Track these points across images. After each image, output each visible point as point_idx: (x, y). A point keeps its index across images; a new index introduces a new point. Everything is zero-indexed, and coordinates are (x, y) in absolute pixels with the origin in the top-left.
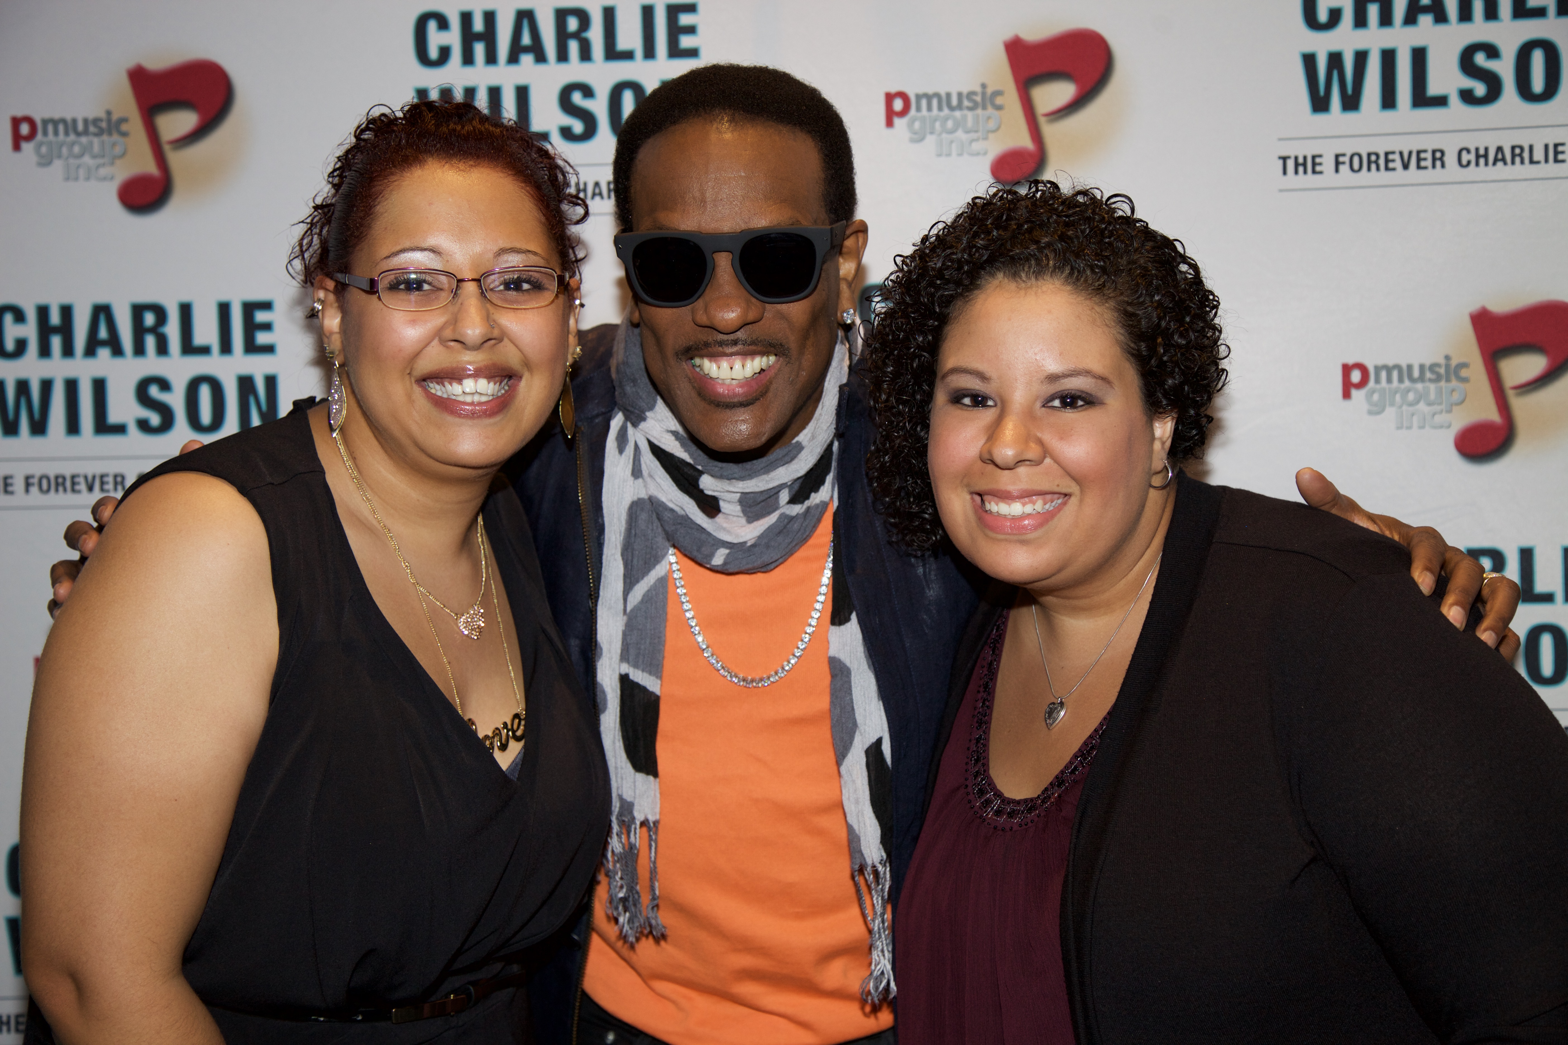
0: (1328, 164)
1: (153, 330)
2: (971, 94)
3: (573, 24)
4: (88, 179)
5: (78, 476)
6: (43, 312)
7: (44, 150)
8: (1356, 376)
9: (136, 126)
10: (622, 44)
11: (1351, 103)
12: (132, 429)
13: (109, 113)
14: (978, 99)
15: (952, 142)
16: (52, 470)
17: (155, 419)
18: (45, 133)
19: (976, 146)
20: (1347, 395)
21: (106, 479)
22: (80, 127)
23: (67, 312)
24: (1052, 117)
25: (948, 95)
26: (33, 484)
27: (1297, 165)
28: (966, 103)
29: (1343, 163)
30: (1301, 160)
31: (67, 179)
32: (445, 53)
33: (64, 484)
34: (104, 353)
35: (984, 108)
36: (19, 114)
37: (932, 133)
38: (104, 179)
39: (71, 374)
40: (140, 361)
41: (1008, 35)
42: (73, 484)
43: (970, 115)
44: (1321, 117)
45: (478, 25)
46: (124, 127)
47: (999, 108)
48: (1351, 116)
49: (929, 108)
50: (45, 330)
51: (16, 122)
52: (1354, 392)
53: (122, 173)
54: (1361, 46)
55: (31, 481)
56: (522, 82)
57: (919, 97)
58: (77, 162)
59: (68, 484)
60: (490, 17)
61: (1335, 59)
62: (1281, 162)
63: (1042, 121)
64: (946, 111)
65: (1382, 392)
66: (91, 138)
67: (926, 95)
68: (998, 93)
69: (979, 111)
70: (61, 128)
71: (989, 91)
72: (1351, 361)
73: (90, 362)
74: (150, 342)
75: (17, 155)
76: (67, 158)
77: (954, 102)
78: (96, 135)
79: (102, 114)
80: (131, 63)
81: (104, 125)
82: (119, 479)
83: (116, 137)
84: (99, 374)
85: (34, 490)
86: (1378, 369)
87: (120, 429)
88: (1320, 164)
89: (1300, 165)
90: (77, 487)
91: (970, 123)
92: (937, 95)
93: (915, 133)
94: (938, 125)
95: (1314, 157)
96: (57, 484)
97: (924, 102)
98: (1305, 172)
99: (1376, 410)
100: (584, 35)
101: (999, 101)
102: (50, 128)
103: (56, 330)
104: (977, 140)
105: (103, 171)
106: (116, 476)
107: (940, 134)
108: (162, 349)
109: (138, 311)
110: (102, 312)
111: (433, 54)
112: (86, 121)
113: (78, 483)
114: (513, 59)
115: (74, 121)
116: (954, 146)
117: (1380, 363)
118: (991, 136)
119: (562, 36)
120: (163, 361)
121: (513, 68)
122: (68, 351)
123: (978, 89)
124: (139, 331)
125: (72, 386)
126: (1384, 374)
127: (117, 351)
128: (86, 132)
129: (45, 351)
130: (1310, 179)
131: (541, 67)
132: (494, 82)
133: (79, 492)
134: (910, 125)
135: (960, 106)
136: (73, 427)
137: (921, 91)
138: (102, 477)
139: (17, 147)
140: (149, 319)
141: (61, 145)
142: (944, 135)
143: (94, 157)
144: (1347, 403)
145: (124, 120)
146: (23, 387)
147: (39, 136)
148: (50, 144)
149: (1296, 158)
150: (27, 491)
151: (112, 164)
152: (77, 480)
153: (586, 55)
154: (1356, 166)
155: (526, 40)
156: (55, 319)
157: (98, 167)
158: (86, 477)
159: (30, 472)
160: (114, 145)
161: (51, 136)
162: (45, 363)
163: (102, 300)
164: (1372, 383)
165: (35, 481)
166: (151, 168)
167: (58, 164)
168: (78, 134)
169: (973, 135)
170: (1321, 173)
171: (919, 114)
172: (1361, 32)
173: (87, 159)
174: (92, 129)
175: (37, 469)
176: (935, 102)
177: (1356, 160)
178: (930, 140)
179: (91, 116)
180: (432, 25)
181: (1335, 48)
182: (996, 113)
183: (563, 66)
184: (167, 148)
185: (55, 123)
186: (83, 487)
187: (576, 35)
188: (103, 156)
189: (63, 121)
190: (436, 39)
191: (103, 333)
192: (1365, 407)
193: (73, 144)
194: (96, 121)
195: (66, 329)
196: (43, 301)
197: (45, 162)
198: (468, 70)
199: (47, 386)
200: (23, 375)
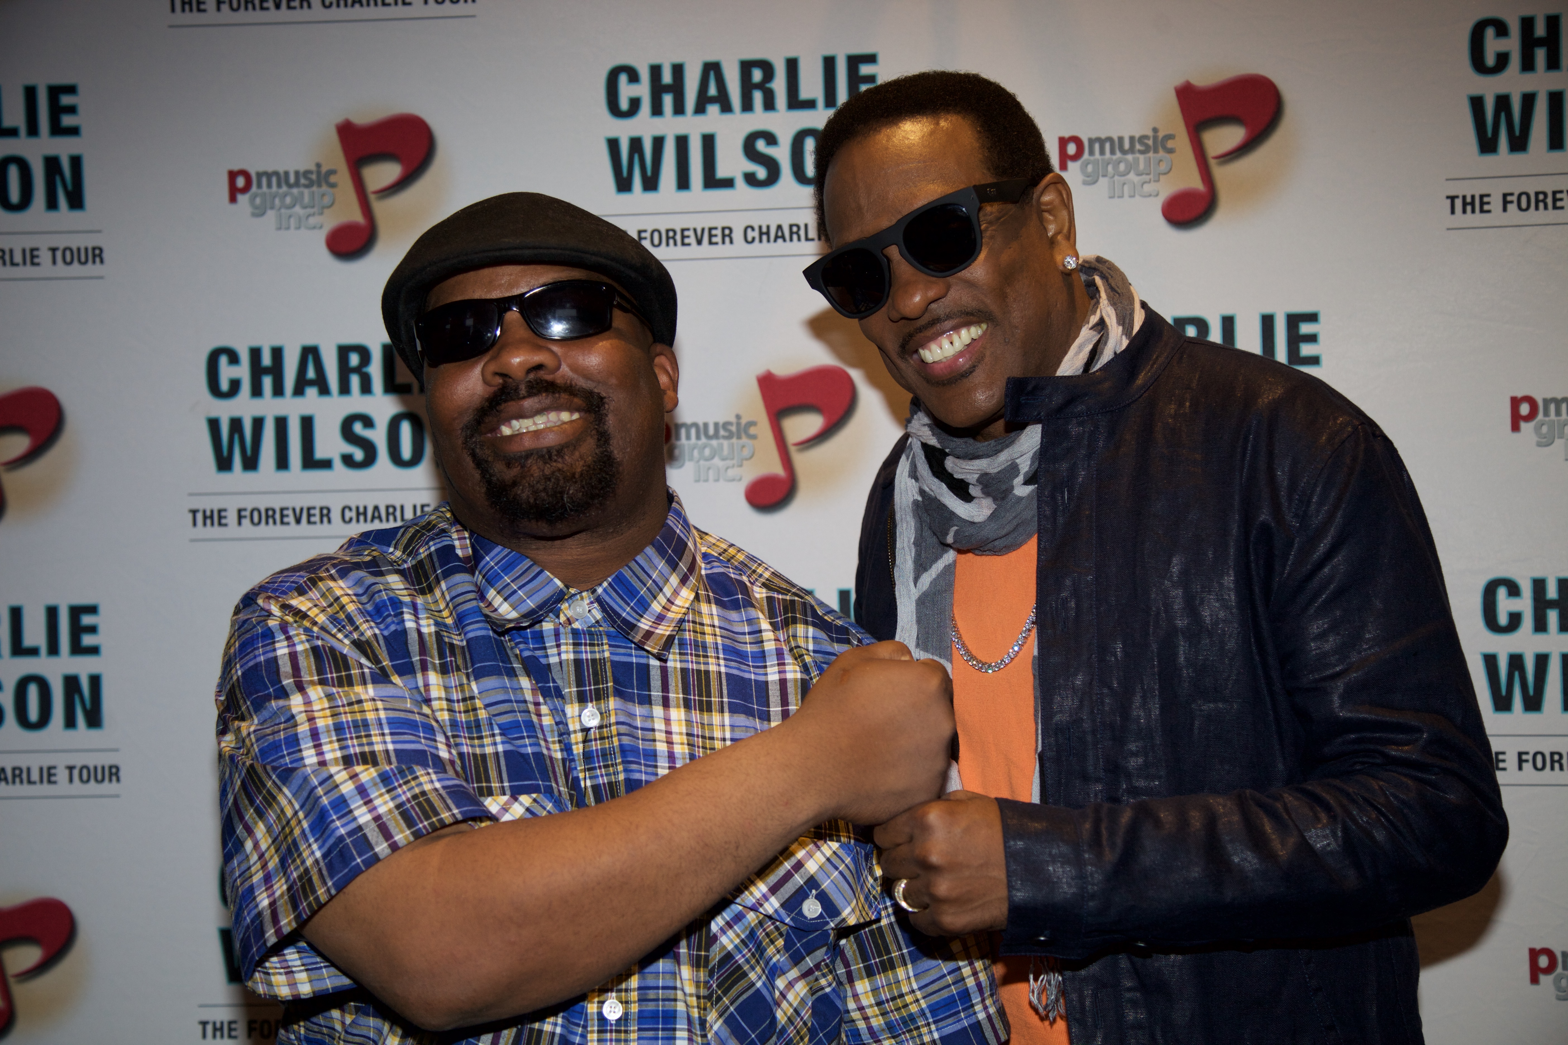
0: (1496, 203)
1: (358, 370)
2: (1142, 139)
3: (757, 75)
4: (298, 228)
5: (287, 509)
6: (255, 353)
7: (258, 201)
8: (1525, 409)
9: (343, 178)
10: (804, 94)
11: (1519, 144)
12: (338, 463)
13: (318, 165)
14: (1150, 142)
15: (1124, 184)
16: (263, 503)
17: (359, 455)
18: (259, 186)
19: (1147, 188)
20: (1515, 428)
21: (312, 512)
22: (292, 179)
23: (277, 353)
24: (1222, 159)
25: (1121, 139)
26: (245, 517)
27: (1465, 204)
28: (1138, 147)
29: (1511, 202)
30: (1469, 200)
31: (279, 229)
32: (635, 104)
33: (273, 517)
34: (312, 392)
35: (1156, 151)
36: (236, 168)
37: (1104, 176)
38: (314, 228)
39: (281, 413)
40: (345, 399)
41: (1179, 81)
42: (282, 516)
43: (1141, 157)
44: (1489, 158)
45: (667, 78)
46: (333, 179)
47: (1171, 151)
48: (1519, 157)
49: (1102, 152)
50: (257, 371)
51: (232, 176)
52: (1523, 425)
53: (330, 222)
54: (1529, 89)
55: (243, 513)
56: (708, 130)
57: (1091, 141)
58: (289, 212)
59: (278, 516)
60: (678, 70)
61: (1503, 102)
62: (1449, 201)
63: (1212, 163)
64: (1118, 155)
65: (1552, 424)
66: (302, 189)
67: (1099, 140)
68: (1170, 137)
69: (1151, 154)
70: (274, 180)
71: (1161, 135)
72: (1519, 394)
73: (299, 400)
74: (355, 381)
75: (233, 207)
76: (280, 209)
77: (1127, 146)
78: (306, 186)
79: (313, 168)
80: (340, 119)
81: (314, 177)
82: (325, 512)
83: (325, 188)
84: (307, 412)
85: (246, 522)
86: (1546, 402)
87: (326, 464)
88: (1488, 203)
89: (1469, 204)
90: (286, 520)
91: (1142, 166)
92: (1110, 139)
93: (1088, 177)
94: (1110, 168)
95: (1482, 197)
96: (267, 517)
97: (1097, 146)
98: (1473, 211)
99: (1546, 442)
100: (768, 85)
101: (1170, 144)
102: (264, 181)
103: (267, 371)
104: (1150, 182)
105: (312, 221)
106: (321, 509)
107: (1113, 177)
108: (366, 388)
109: (344, 351)
110: (310, 353)
111: (624, 105)
112: (297, 173)
113: (287, 516)
114: (700, 109)
115: (287, 174)
116: (1126, 187)
117: (1549, 396)
118: (1162, 177)
119: (747, 87)
120: (367, 398)
121: (700, 118)
122: (278, 391)
123: (1150, 133)
124: (345, 371)
125: (281, 424)
126: (1552, 407)
127: (324, 390)
128: (297, 184)
129: (257, 391)
130: (1478, 219)
131: (727, 117)
132: (682, 132)
133: (288, 524)
134: (1083, 168)
135: (1132, 150)
136: (282, 463)
137: (1094, 136)
138: (309, 509)
139: (233, 199)
140: (354, 360)
141: (274, 197)
142: (1116, 178)
143: (304, 207)
144: (1516, 435)
145: (332, 172)
146: (236, 424)
147: (254, 188)
148: (264, 195)
149: (1464, 197)
150: (240, 523)
151: (321, 214)
152: (285, 512)
153: (769, 104)
154: (1524, 205)
155: (713, 91)
156: (267, 360)
157: (309, 216)
158: (294, 510)
159: (242, 506)
160: (323, 195)
161: (265, 188)
162: (257, 401)
163: (310, 342)
164: (1540, 416)
165: (247, 513)
166: (357, 217)
167: (271, 214)
168: (290, 186)
169: (1146, 178)
170: (1489, 211)
171: (1092, 158)
172: (1528, 76)
173: (297, 209)
174: (303, 181)
175: (249, 503)
176: (1107, 146)
177: (1524, 199)
178: (1103, 182)
179: (302, 169)
180: (623, 78)
181: (1502, 91)
182: (1168, 156)
183: (747, 116)
184: (372, 198)
185: (269, 175)
186: (291, 519)
187: (760, 86)
188: (313, 207)
189: (276, 173)
190: (626, 91)
191: (311, 374)
192: (1535, 439)
193: (285, 195)
194: (307, 173)
195: (277, 370)
196: (255, 344)
197: (259, 212)
198: (657, 120)
199: (258, 423)
200: (236, 414)
